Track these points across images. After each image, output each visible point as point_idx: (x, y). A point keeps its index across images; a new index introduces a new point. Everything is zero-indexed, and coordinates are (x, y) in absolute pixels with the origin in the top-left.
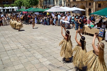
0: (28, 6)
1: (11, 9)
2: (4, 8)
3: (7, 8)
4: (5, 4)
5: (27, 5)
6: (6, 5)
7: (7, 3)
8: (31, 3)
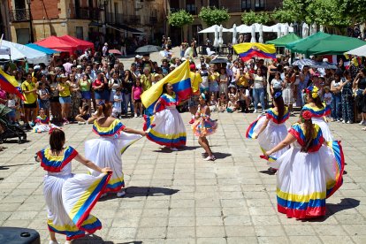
0: (338, 23)
1: (257, 34)
2: (231, 30)
3: (243, 29)
4: (248, 11)
5: (329, 19)
6: (252, 13)
7: (257, 5)
8: (349, 8)
